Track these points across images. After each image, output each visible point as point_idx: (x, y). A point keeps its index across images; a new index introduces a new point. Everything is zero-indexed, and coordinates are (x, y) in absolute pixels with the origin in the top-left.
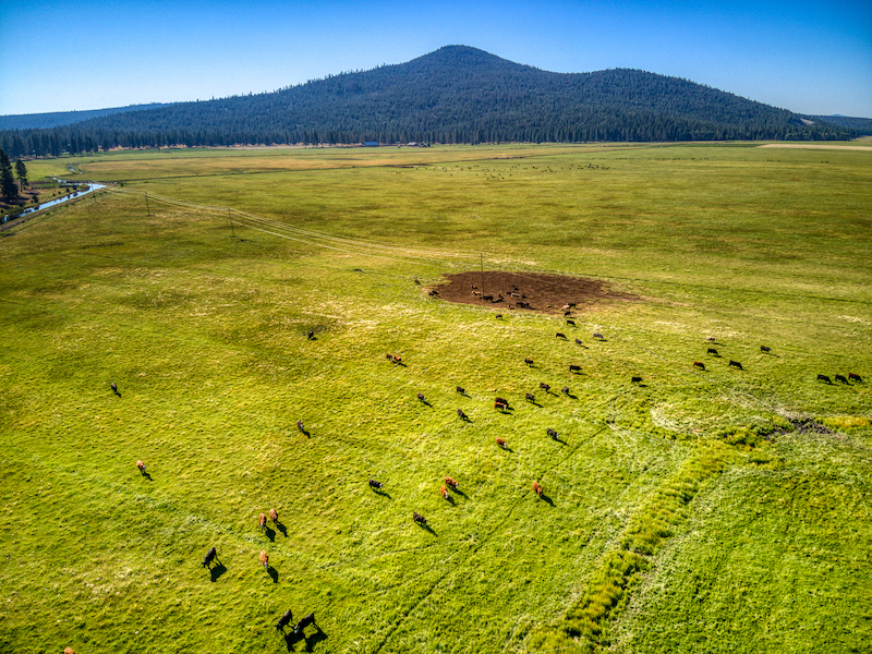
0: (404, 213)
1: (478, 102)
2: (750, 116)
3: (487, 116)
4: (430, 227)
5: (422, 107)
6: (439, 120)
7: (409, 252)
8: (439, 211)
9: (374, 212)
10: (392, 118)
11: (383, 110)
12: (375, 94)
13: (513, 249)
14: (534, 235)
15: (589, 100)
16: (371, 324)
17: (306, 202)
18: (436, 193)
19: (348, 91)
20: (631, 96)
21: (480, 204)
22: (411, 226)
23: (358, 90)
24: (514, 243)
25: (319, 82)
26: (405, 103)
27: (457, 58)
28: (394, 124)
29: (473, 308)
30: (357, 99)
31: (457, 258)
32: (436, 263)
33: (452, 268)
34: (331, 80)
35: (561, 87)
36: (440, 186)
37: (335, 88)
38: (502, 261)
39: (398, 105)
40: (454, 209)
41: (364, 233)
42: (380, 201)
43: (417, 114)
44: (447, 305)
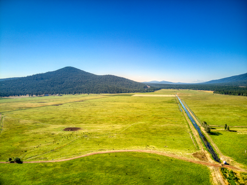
0: (59, 119)
1: (75, 82)
2: (136, 86)
3: (77, 86)
4: (63, 122)
5: (60, 84)
6: (64, 88)
7: (60, 126)
8: (64, 118)
9: (54, 119)
10: (52, 87)
11: (49, 85)
12: (47, 80)
13: (73, 124)
14: (76, 122)
15: (102, 82)
16: (58, 133)
17: (42, 118)
18: (64, 114)
19: (39, 79)
20: (111, 81)
21: (71, 116)
22: (60, 122)
23: (42, 79)
24: (73, 123)
25: (30, 76)
26: (55, 83)
27: (70, 70)
28: (52, 89)
29: (67, 131)
30: (41, 81)
31: (66, 126)
32: (64, 127)
33: (66, 127)
34: (34, 76)
35: (95, 79)
36: (64, 112)
37: (36, 78)
38: (71, 126)
39: (53, 83)
40: (66, 118)
41: (54, 123)
42: (54, 116)
43: (58, 86)
44: (65, 131)
